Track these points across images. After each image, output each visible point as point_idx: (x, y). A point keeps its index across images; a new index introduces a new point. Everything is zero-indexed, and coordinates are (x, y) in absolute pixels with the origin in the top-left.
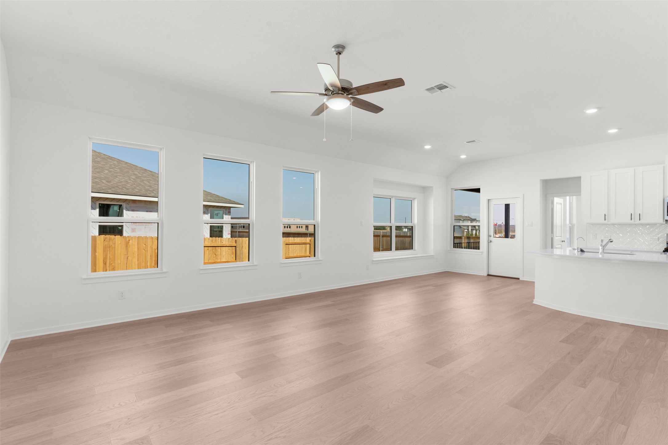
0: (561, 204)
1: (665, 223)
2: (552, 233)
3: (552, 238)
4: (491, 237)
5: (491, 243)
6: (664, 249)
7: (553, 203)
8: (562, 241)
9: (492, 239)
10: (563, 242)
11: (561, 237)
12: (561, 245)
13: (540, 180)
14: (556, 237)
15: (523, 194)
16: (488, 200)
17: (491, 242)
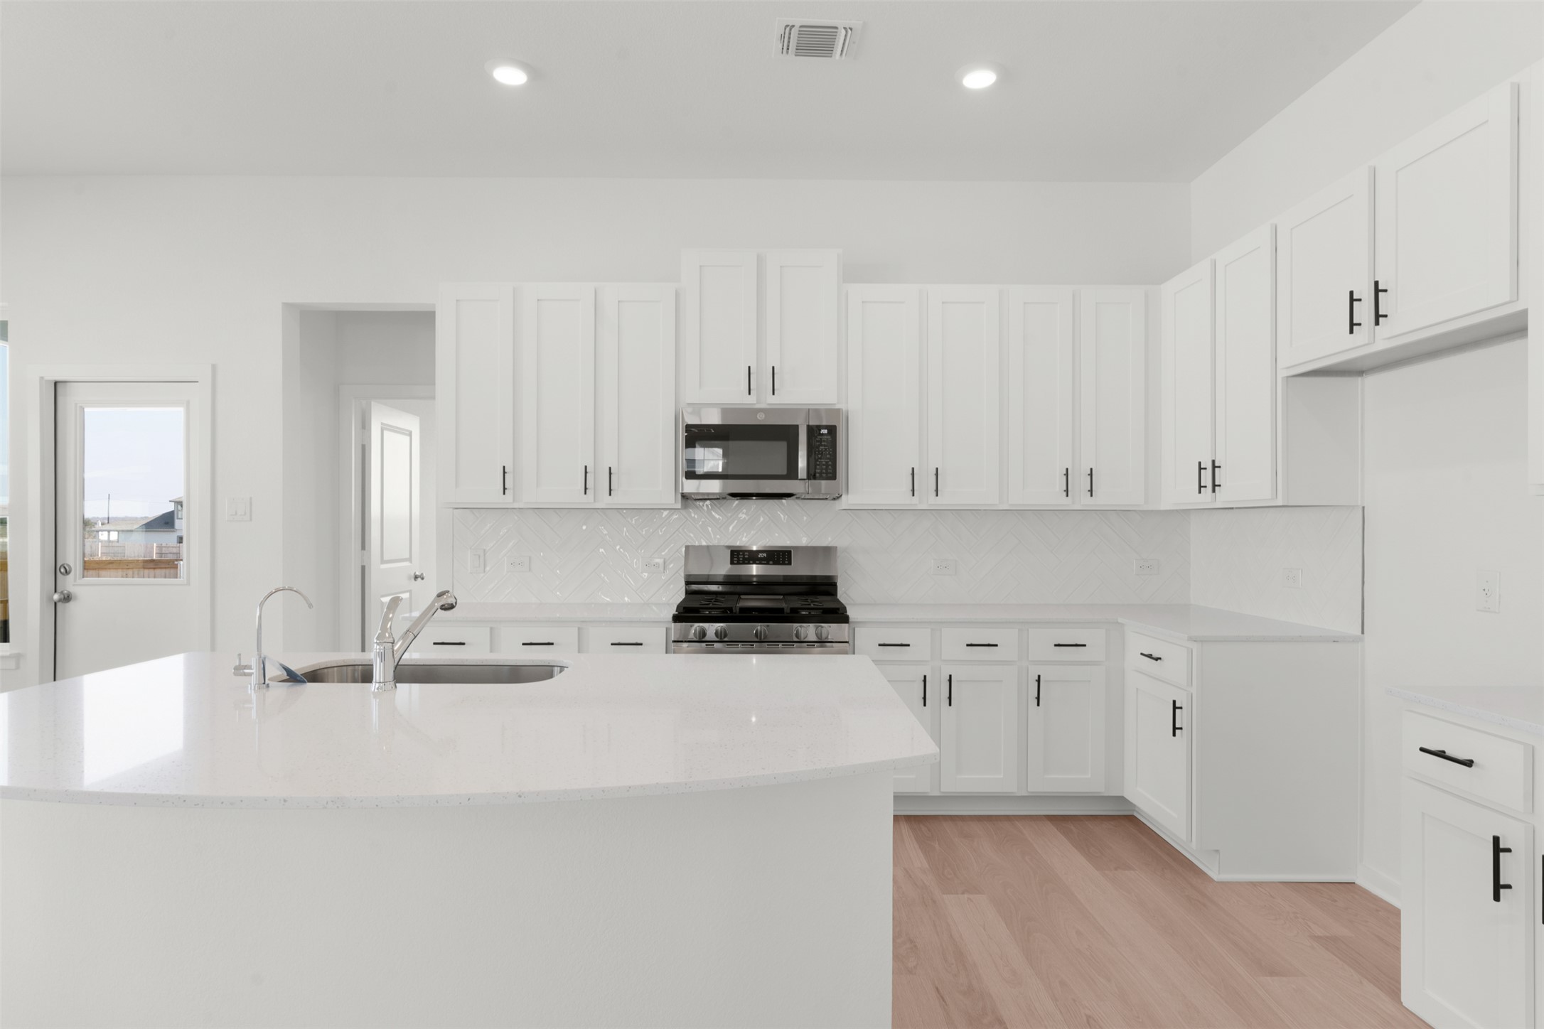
0: (410, 434)
1: (679, 506)
2: (363, 547)
3: (363, 568)
4: (67, 573)
5: (71, 605)
6: (673, 611)
7: (365, 425)
8: (416, 577)
9: (70, 583)
10: (419, 579)
11: (410, 560)
12: (410, 591)
13: (288, 307)
14: (383, 562)
15: (214, 367)
16: (56, 383)
17: (67, 598)
